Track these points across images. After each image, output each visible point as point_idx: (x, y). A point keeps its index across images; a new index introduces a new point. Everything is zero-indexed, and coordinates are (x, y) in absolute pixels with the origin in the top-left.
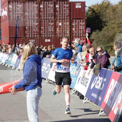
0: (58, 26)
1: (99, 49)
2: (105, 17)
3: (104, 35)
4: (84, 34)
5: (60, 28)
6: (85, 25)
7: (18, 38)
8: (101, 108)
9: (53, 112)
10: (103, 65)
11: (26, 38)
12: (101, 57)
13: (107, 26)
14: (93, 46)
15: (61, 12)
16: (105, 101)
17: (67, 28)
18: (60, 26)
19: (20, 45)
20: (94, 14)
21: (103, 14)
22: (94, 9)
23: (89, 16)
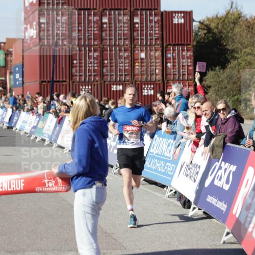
0: (138, 59)
1: (221, 106)
2: (232, 42)
3: (230, 78)
4: (190, 74)
5: (142, 63)
6: (193, 58)
7: (59, 83)
8: (226, 227)
9: (128, 235)
10: (230, 138)
11: (74, 82)
12: (226, 122)
13: (236, 58)
14: (209, 98)
15: (143, 30)
16: (234, 212)
17: (156, 63)
18: (142, 59)
19: (61, 97)
20: (211, 35)
21: (228, 37)
22: (211, 26)
23: (201, 40)
